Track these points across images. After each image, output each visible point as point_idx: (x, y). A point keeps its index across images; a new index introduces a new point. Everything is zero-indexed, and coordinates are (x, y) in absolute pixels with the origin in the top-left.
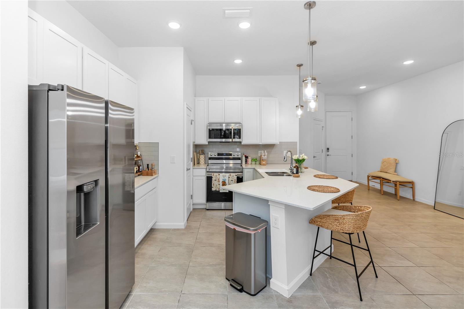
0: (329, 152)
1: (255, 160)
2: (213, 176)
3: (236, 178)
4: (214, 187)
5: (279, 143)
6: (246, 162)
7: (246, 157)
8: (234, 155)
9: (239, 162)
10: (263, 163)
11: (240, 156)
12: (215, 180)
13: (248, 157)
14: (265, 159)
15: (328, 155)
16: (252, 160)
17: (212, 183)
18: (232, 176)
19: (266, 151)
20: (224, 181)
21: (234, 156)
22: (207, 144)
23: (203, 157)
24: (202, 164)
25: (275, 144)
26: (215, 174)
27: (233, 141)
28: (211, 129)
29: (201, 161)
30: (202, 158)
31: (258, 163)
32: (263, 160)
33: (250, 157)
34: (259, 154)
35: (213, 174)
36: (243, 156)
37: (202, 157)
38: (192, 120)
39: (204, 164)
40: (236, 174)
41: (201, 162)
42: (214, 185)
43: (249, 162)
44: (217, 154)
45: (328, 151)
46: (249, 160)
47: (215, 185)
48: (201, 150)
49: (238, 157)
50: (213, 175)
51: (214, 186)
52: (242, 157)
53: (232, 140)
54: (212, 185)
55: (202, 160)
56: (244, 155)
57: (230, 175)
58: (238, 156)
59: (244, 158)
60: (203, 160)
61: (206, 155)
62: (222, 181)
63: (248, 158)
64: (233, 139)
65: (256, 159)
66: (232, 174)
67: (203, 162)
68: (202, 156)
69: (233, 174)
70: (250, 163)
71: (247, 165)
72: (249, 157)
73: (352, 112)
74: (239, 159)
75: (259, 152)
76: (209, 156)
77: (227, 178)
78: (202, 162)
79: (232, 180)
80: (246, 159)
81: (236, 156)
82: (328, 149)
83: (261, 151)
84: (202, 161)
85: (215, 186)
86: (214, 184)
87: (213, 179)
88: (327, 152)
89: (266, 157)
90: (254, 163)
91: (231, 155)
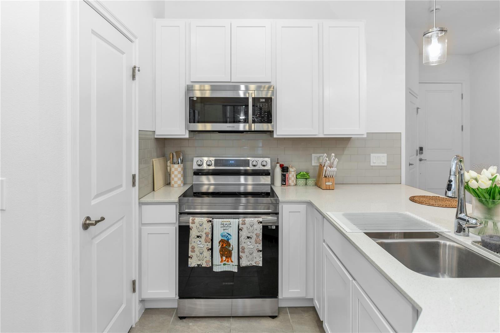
0: (422, 155)
1: (304, 176)
2: (191, 225)
3: (259, 229)
4: (195, 257)
5: (365, 136)
6: (285, 181)
7: (284, 169)
8: (254, 163)
9: (266, 180)
10: (327, 184)
11: (268, 167)
12: (198, 237)
13: (287, 168)
14: (331, 174)
15: (421, 160)
16: (299, 175)
17: (190, 246)
18: (247, 225)
19: (333, 154)
20: (226, 239)
21: (254, 166)
22: (187, 136)
23: (180, 169)
24: (176, 185)
25: (351, 138)
26: (198, 219)
27: (253, 129)
28: (195, 99)
29: (173, 179)
30: (176, 173)
31: (311, 182)
32: (325, 176)
33: (292, 167)
34: (313, 162)
35: (193, 220)
36: (276, 166)
37: (176, 169)
38: (135, 67)
39: (182, 185)
40: (261, 220)
41: (172, 182)
42: (193, 251)
43: (290, 182)
44: (213, 162)
45: (422, 153)
46: (290, 176)
47: (196, 249)
48: (176, 152)
49: (265, 168)
50: (193, 223)
51: (193, 254)
52: (273, 168)
53: (250, 127)
54: (190, 249)
55: (176, 176)
56: (278, 165)
57: (244, 224)
58: (264, 166)
59: (278, 171)
60: (179, 176)
61: (188, 164)
62: (220, 238)
63: (287, 171)
64: (253, 125)
65: (307, 173)
66: (249, 220)
67: (179, 182)
68: (176, 166)
69: (253, 219)
70: (292, 184)
71: (285, 187)
72: (290, 169)
73: (462, 83)
74: (266, 173)
75: (313, 155)
76: (195, 167)
77: (233, 232)
78: (176, 182)
79: (248, 238)
80: (282, 175)
81: (259, 167)
82: (421, 149)
83: (318, 155)
84: (176, 179)
85: (198, 254)
86: (193, 248)
87: (193, 233)
88: (419, 153)
89: (334, 169)
90: (301, 182)
91: (247, 163)
